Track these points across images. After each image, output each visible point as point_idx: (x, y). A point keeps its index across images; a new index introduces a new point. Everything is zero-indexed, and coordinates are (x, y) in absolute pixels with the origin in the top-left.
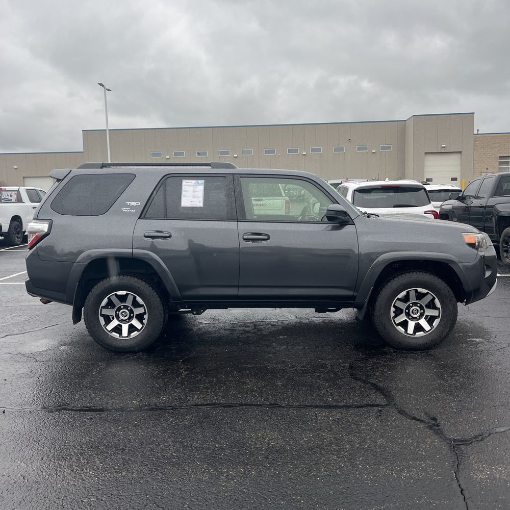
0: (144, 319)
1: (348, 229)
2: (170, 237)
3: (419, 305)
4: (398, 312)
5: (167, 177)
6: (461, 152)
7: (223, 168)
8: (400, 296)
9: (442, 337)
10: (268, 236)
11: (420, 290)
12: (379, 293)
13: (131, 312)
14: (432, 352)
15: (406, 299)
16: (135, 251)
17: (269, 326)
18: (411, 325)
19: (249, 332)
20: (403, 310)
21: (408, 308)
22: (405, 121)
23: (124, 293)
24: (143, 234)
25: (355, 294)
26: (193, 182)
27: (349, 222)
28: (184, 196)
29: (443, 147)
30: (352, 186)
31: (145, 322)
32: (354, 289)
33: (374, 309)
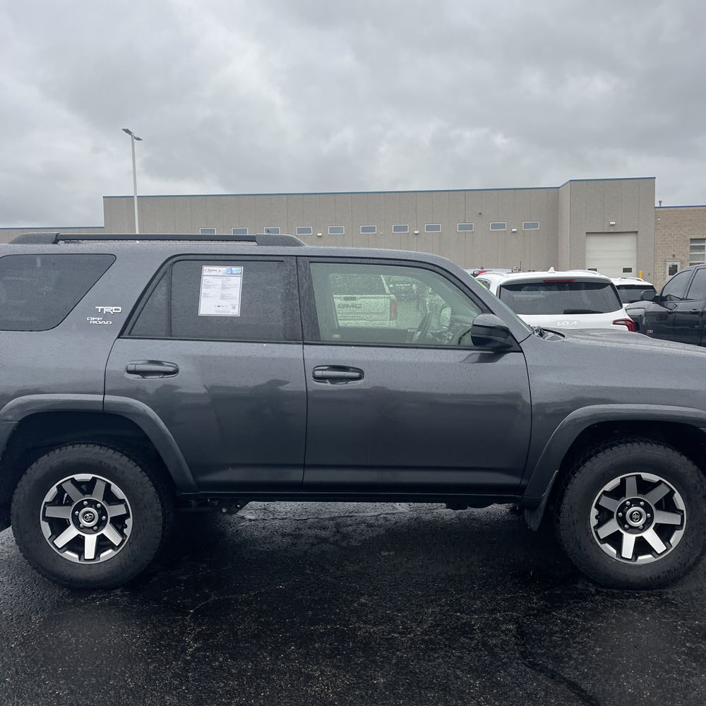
0: (126, 527)
1: (510, 359)
2: (176, 372)
3: (642, 503)
4: (605, 516)
5: (174, 259)
6: (636, 232)
7: (278, 245)
8: (609, 486)
9: (687, 565)
10: (361, 371)
11: (646, 476)
12: (569, 480)
13: (102, 512)
14: (669, 594)
15: (619, 492)
16: (109, 398)
17: (363, 526)
18: (629, 541)
19: (325, 540)
20: (613, 513)
21: (623, 508)
22: (559, 188)
23: (88, 477)
24: (124, 368)
25: (524, 482)
26: (223, 270)
27: (510, 346)
28: (206, 296)
29: (612, 225)
30: (496, 278)
31: (127, 531)
32: (523, 472)
33: (559, 512)
